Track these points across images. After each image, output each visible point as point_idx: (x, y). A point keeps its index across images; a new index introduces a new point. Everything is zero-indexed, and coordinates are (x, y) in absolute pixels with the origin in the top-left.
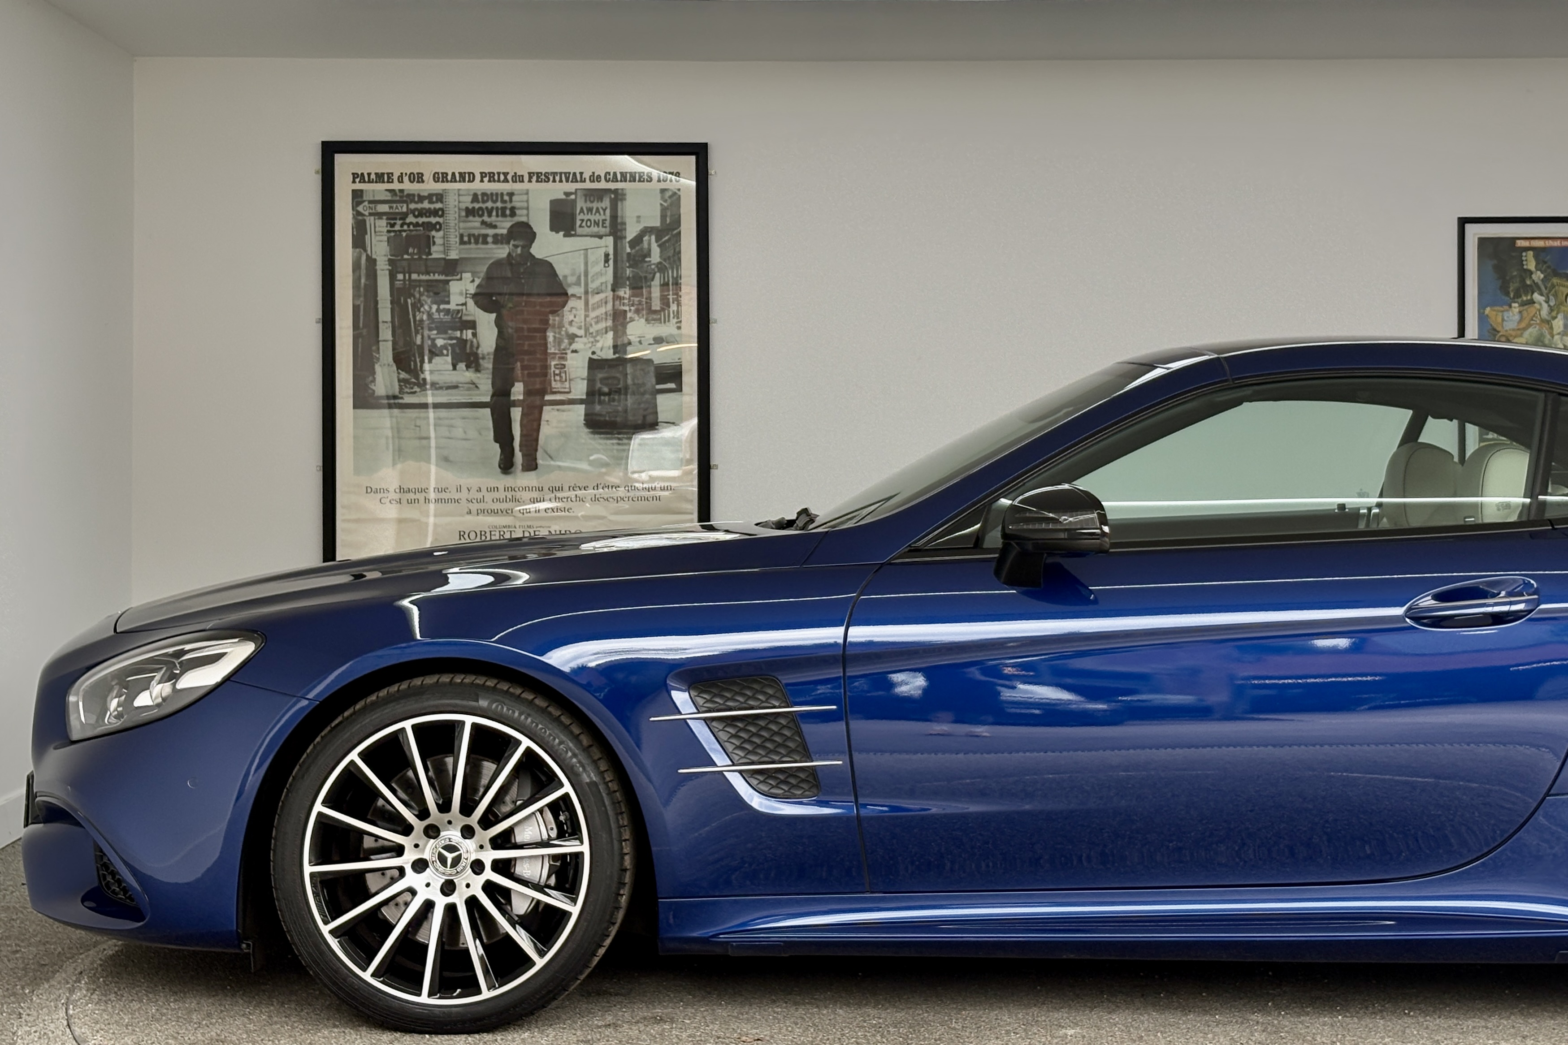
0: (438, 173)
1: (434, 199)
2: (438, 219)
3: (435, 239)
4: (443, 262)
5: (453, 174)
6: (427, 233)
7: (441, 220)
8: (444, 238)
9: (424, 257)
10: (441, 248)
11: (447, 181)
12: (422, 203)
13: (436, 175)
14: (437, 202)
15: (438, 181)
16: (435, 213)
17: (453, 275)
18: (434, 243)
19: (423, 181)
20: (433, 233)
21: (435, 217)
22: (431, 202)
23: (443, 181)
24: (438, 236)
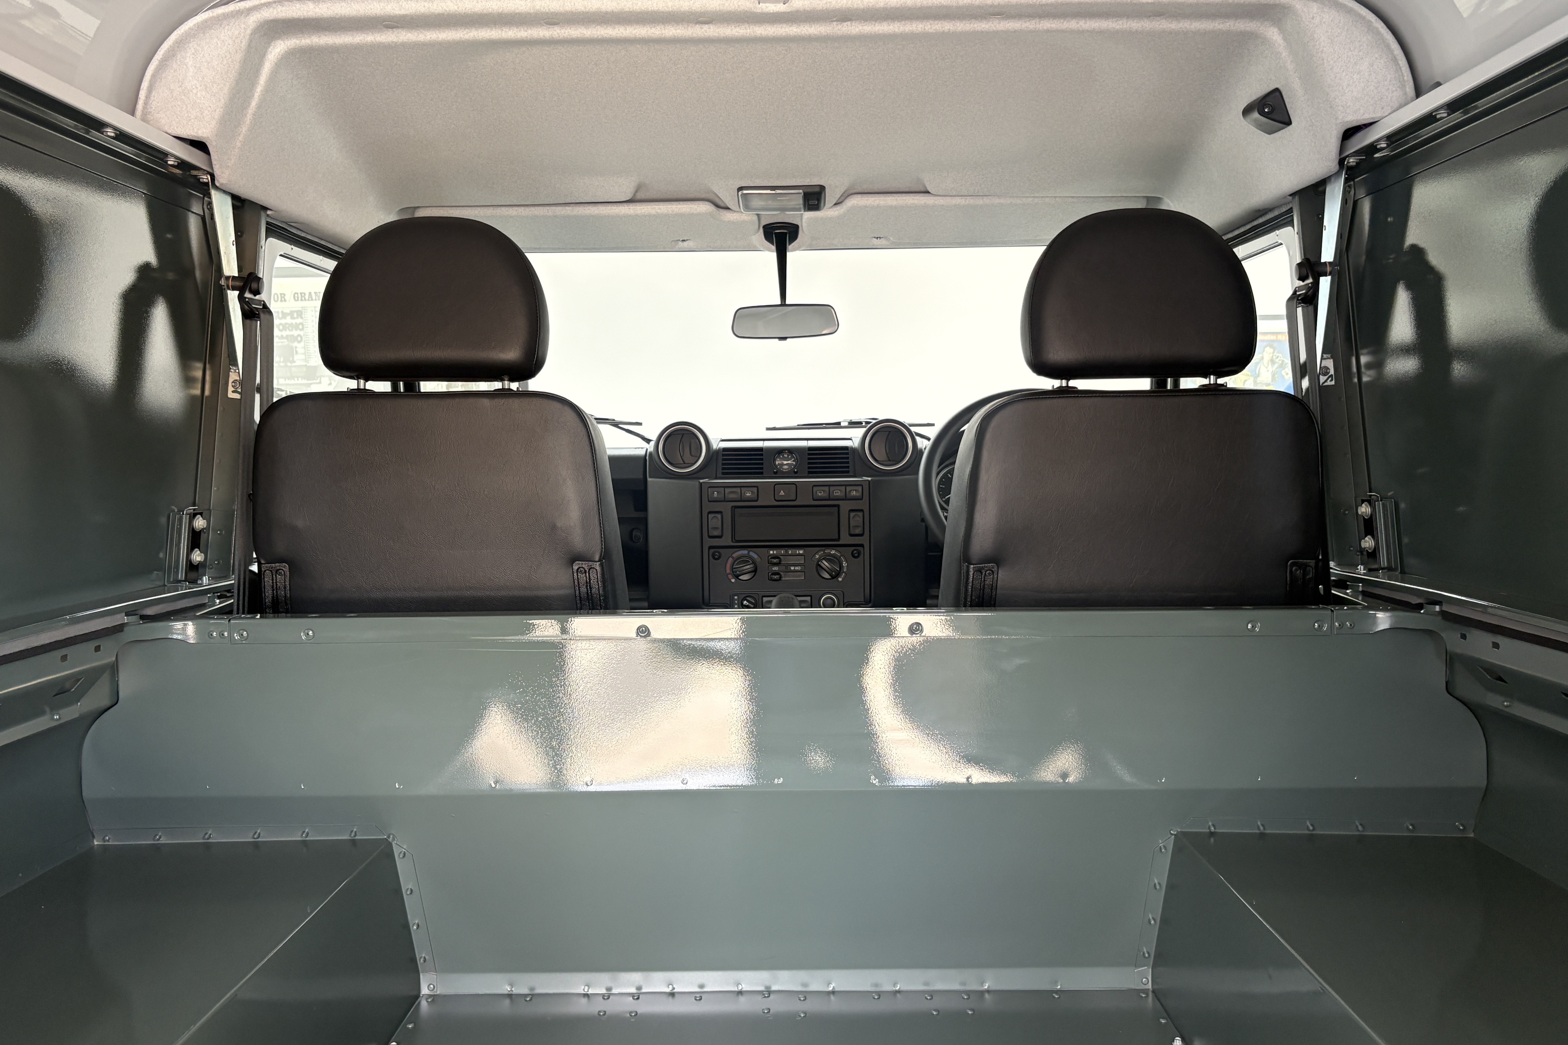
0: (297, 294)
1: (295, 315)
2: (298, 332)
3: (297, 349)
4: (305, 369)
5: (310, 293)
6: (291, 344)
7: (301, 333)
8: (304, 348)
9: (289, 364)
10: (303, 357)
11: (305, 300)
12: (285, 318)
13: (296, 295)
14: (297, 318)
15: (298, 300)
16: (296, 327)
17: (314, 379)
18: (297, 352)
19: (285, 301)
20: (295, 344)
21: (296, 330)
22: (293, 318)
23: (302, 300)
24: (300, 347)
